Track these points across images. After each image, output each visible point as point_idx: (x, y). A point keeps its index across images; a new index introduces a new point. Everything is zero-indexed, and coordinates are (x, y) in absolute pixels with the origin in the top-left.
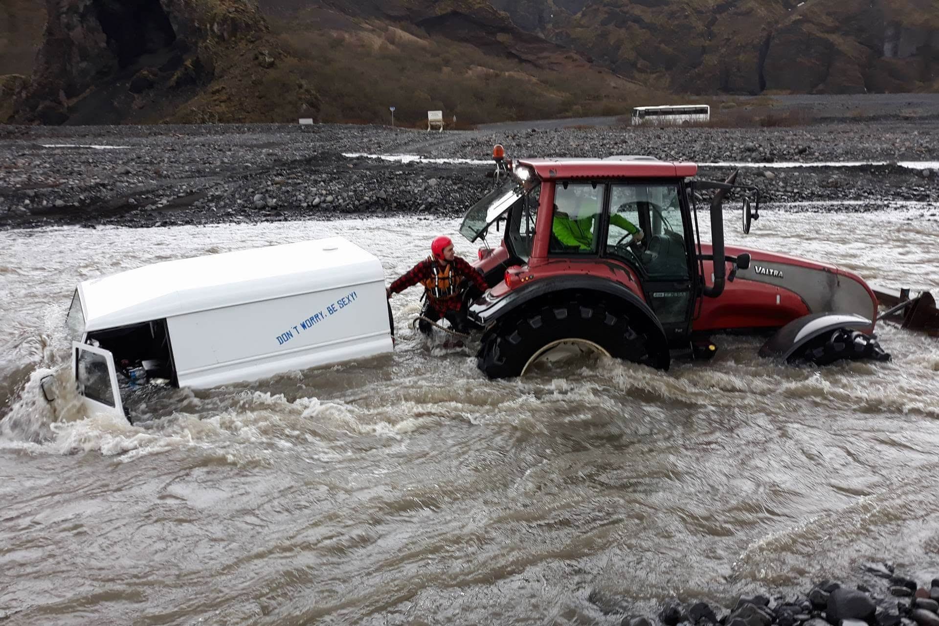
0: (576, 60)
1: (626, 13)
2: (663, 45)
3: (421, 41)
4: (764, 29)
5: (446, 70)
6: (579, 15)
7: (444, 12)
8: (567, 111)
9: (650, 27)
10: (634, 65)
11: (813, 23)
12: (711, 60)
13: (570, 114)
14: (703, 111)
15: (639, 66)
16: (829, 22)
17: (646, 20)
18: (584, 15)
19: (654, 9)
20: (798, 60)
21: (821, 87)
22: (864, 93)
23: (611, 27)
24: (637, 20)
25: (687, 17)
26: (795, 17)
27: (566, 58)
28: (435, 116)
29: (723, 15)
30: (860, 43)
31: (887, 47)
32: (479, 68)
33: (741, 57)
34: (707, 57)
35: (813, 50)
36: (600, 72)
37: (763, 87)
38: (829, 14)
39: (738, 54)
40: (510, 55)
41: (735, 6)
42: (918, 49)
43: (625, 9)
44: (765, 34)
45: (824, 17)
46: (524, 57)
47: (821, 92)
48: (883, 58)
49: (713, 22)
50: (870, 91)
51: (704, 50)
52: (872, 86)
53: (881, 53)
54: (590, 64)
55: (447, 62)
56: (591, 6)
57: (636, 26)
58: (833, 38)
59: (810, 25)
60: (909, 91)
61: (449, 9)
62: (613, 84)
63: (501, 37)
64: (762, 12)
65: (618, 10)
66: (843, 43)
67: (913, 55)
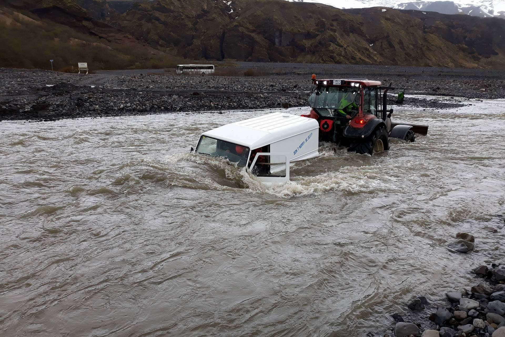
0: (130, 38)
1: (152, 15)
2: (172, 33)
3: (37, 22)
4: (221, 28)
5: (57, 39)
6: (125, 14)
7: (49, 6)
8: (132, 65)
9: (165, 23)
10: (157, 43)
11: (244, 27)
12: (197, 42)
13: (134, 67)
14: (211, 68)
15: (160, 43)
16: (251, 27)
17: (162, 20)
18: (127, 14)
19: (166, 14)
20: (239, 44)
21: (250, 58)
22: (269, 62)
23: (143, 22)
24: (157, 19)
25: (183, 19)
26: (235, 24)
27: (125, 37)
28: (83, 65)
29: (201, 20)
30: (265, 38)
31: (277, 40)
32: (76, 40)
33: (211, 41)
34: (195, 40)
35: (245, 40)
36: (144, 46)
37: (223, 57)
38: (250, 23)
39: (210, 40)
40: (92, 34)
41: (206, 16)
42: (289, 42)
43: (150, 13)
44: (222, 31)
45: (248, 24)
46: (101, 35)
47: (250, 61)
48: (276, 46)
49: (196, 23)
50: (271, 61)
51: (193, 37)
52: (272, 59)
53: (274, 44)
54: (138, 41)
55: (56, 35)
56: (131, 10)
57: (157, 22)
58: (253, 35)
59: (242, 28)
60: (287, 62)
61: (51, 5)
62: (152, 52)
63: (85, 23)
64: (219, 20)
65: (146, 13)
66: (258, 38)
67: (288, 45)
